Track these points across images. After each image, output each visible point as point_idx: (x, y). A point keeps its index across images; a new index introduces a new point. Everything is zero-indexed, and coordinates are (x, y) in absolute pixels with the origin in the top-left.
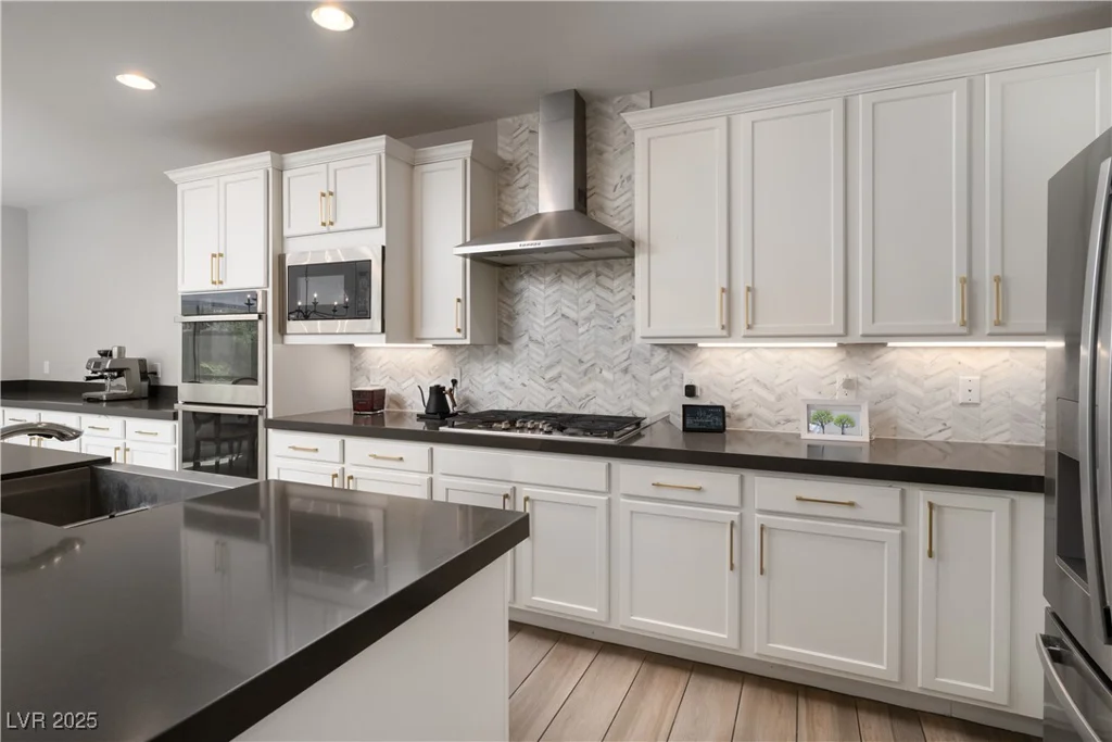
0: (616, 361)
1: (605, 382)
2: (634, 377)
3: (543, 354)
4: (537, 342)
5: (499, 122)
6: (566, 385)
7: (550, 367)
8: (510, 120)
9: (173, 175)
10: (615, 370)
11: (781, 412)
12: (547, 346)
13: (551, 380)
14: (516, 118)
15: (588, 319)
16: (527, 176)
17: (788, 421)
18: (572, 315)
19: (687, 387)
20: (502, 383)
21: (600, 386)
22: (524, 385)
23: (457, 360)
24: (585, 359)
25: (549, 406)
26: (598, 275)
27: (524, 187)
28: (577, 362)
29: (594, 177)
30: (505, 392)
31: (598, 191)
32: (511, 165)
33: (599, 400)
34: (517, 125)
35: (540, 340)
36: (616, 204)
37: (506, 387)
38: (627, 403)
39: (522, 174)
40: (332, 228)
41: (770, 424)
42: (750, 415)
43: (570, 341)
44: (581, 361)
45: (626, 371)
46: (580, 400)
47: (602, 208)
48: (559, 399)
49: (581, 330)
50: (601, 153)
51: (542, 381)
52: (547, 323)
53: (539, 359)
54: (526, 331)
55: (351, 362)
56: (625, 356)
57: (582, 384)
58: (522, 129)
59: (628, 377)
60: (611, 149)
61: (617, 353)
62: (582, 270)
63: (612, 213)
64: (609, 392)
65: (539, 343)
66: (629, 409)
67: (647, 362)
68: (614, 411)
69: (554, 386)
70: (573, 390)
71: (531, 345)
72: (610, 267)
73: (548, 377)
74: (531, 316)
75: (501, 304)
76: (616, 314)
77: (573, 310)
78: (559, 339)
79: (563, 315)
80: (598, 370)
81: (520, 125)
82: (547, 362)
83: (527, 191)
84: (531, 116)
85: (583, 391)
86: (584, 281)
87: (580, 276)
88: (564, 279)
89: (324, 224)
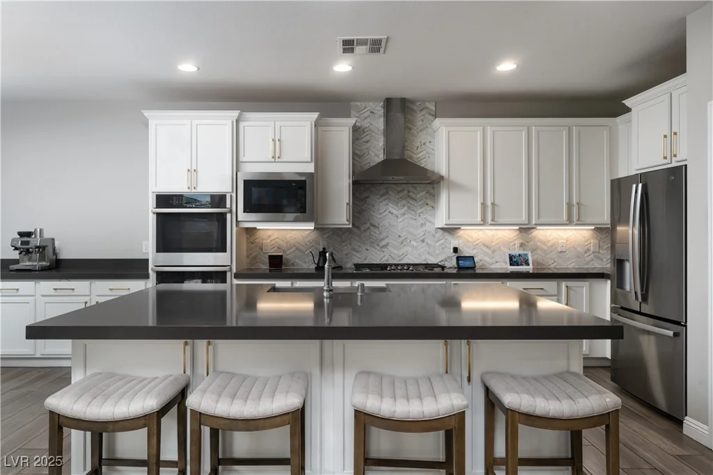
0: (418, 236)
1: (413, 246)
2: (427, 244)
3: (379, 233)
4: (374, 226)
5: (352, 103)
6: (391, 249)
7: (382, 240)
8: (359, 104)
9: (147, 113)
10: (417, 241)
11: (494, 259)
12: (381, 229)
13: (383, 247)
14: (363, 103)
15: (404, 214)
16: (369, 136)
17: (497, 262)
18: (395, 212)
19: (454, 248)
20: (354, 249)
21: (410, 249)
23: (325, 236)
24: (402, 235)
25: (384, 259)
26: (409, 192)
27: (367, 142)
28: (397, 236)
30: (355, 254)
31: (409, 149)
32: (360, 128)
33: (409, 256)
34: (363, 108)
35: (377, 225)
36: (418, 156)
37: (357, 251)
38: (423, 258)
39: (366, 134)
40: (278, 160)
41: (489, 264)
43: (394, 226)
44: (400, 236)
45: (423, 241)
46: (399, 257)
47: (411, 158)
48: (387, 257)
49: (400, 220)
50: (410, 129)
51: (379, 248)
52: (381, 216)
53: (377, 235)
54: (369, 220)
55: (247, 238)
56: (423, 233)
57: (400, 248)
58: (366, 110)
59: (424, 244)
60: (415, 128)
61: (418, 232)
62: (399, 189)
64: (415, 252)
65: (377, 227)
66: (425, 260)
67: (434, 236)
68: (418, 263)
69: (384, 250)
70: (396, 252)
71: (372, 228)
72: (415, 188)
73: (382, 244)
74: (372, 213)
76: (418, 212)
77: (396, 209)
78: (388, 225)
79: (390, 212)
80: (409, 241)
81: (365, 108)
82: (381, 237)
83: (369, 144)
84: (371, 104)
85: (400, 253)
86: (401, 195)
87: (399, 192)
88: (390, 192)
89: (273, 157)
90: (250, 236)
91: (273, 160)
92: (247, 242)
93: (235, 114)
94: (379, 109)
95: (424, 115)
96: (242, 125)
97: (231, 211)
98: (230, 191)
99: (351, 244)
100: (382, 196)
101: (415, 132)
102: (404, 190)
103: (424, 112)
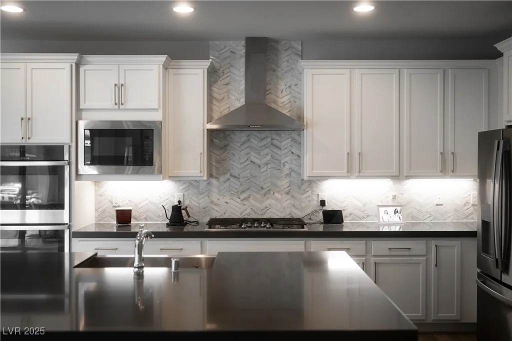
0: (282, 188)
1: (277, 199)
2: (292, 196)
3: (239, 184)
4: (235, 177)
5: (211, 42)
6: (252, 201)
7: (243, 192)
8: (218, 43)
10: (282, 192)
11: (364, 212)
12: (241, 180)
13: (244, 199)
14: (222, 42)
15: (267, 164)
16: (229, 78)
17: (368, 216)
18: (257, 161)
19: (321, 201)
20: (212, 202)
21: (273, 202)
22: (227, 203)
23: (180, 188)
24: (265, 186)
25: (243, 214)
26: (272, 139)
27: (227, 84)
28: (260, 188)
29: (270, 84)
30: (214, 207)
31: (272, 92)
32: (219, 70)
33: (272, 210)
34: (222, 47)
35: (237, 175)
36: (283, 100)
37: (215, 204)
38: (288, 211)
39: (225, 76)
40: (121, 107)
41: (360, 218)
42: (351, 214)
43: (256, 176)
44: (262, 188)
45: (288, 193)
46: (262, 210)
47: (275, 102)
48: (248, 211)
49: (262, 170)
50: (274, 71)
51: (239, 201)
52: (242, 166)
53: (237, 187)
54: (229, 170)
55: (96, 190)
56: (288, 184)
57: (263, 201)
58: (226, 49)
59: (289, 196)
60: (280, 70)
61: (282, 184)
62: (262, 136)
63: (280, 105)
64: (279, 205)
65: (237, 178)
66: (290, 214)
67: (300, 188)
69: (246, 203)
70: (258, 205)
71: (232, 179)
72: (279, 135)
73: (242, 197)
74: (231, 162)
75: (212, 154)
76: (283, 161)
77: (258, 159)
78: (249, 175)
79: (251, 161)
80: (272, 193)
81: (225, 47)
82: (241, 189)
83: (229, 87)
84: (231, 43)
85: (264, 205)
86: (264, 142)
87: (262, 139)
88: (252, 140)
89: (116, 104)
90: (99, 187)
91: (117, 107)
92: (96, 194)
93: (74, 57)
94: (241, 49)
95: (289, 55)
96: (82, 69)
97: (69, 163)
98: (68, 141)
99: (209, 197)
100: (243, 144)
101: (280, 74)
102: (267, 137)
103: (289, 52)
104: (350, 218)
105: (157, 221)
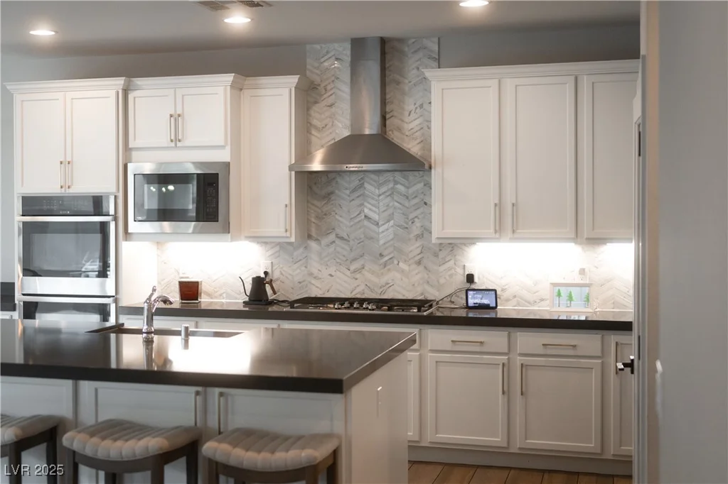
0: (411, 255)
1: (403, 271)
2: (425, 267)
3: (349, 249)
4: (342, 238)
5: (308, 47)
6: (369, 275)
7: (355, 260)
8: (318, 47)
10: (412, 261)
11: (537, 294)
12: (352, 243)
13: (355, 272)
14: (323, 46)
15: (388, 220)
16: (333, 96)
17: (541, 300)
18: (375, 217)
19: (468, 275)
20: (311, 274)
21: (398, 275)
22: (331, 275)
23: (268, 255)
24: (385, 253)
25: (354, 293)
26: (396, 184)
27: (331, 106)
28: (378, 256)
29: (392, 103)
30: (313, 282)
31: (395, 114)
32: (319, 85)
33: (396, 287)
34: (324, 53)
35: (346, 237)
36: (411, 126)
37: (315, 278)
38: (419, 289)
39: (328, 94)
40: (179, 144)
41: (529, 303)
42: (515, 297)
43: (372, 238)
44: (381, 255)
45: (419, 263)
46: (381, 288)
47: (399, 129)
48: (362, 287)
49: (381, 229)
50: (398, 83)
51: (348, 273)
52: (352, 223)
53: (345, 253)
54: (333, 229)
55: (158, 256)
56: (418, 251)
57: (382, 274)
58: (330, 56)
59: (421, 268)
60: (407, 81)
61: (410, 249)
62: (381, 180)
63: (407, 133)
64: (406, 280)
65: (345, 240)
66: (422, 294)
67: (436, 255)
68: (410, 298)
69: (358, 276)
70: (376, 280)
71: (338, 242)
72: (406, 178)
73: (352, 268)
74: (337, 217)
75: (310, 205)
76: (411, 216)
77: (375, 212)
78: (362, 236)
79: (365, 216)
80: (396, 262)
81: (328, 52)
82: (352, 256)
83: (333, 109)
84: (336, 45)
85: (384, 280)
86: (384, 189)
87: (381, 184)
88: (366, 185)
89: (172, 141)
90: (163, 252)
91: (173, 144)
92: (158, 261)
93: (120, 82)
95: (420, 59)
96: (131, 96)
97: (115, 219)
98: (113, 190)
99: (306, 267)
100: (354, 191)
101: (407, 88)
102: (385, 182)
103: (420, 54)
104: (514, 302)
105: (236, 299)
